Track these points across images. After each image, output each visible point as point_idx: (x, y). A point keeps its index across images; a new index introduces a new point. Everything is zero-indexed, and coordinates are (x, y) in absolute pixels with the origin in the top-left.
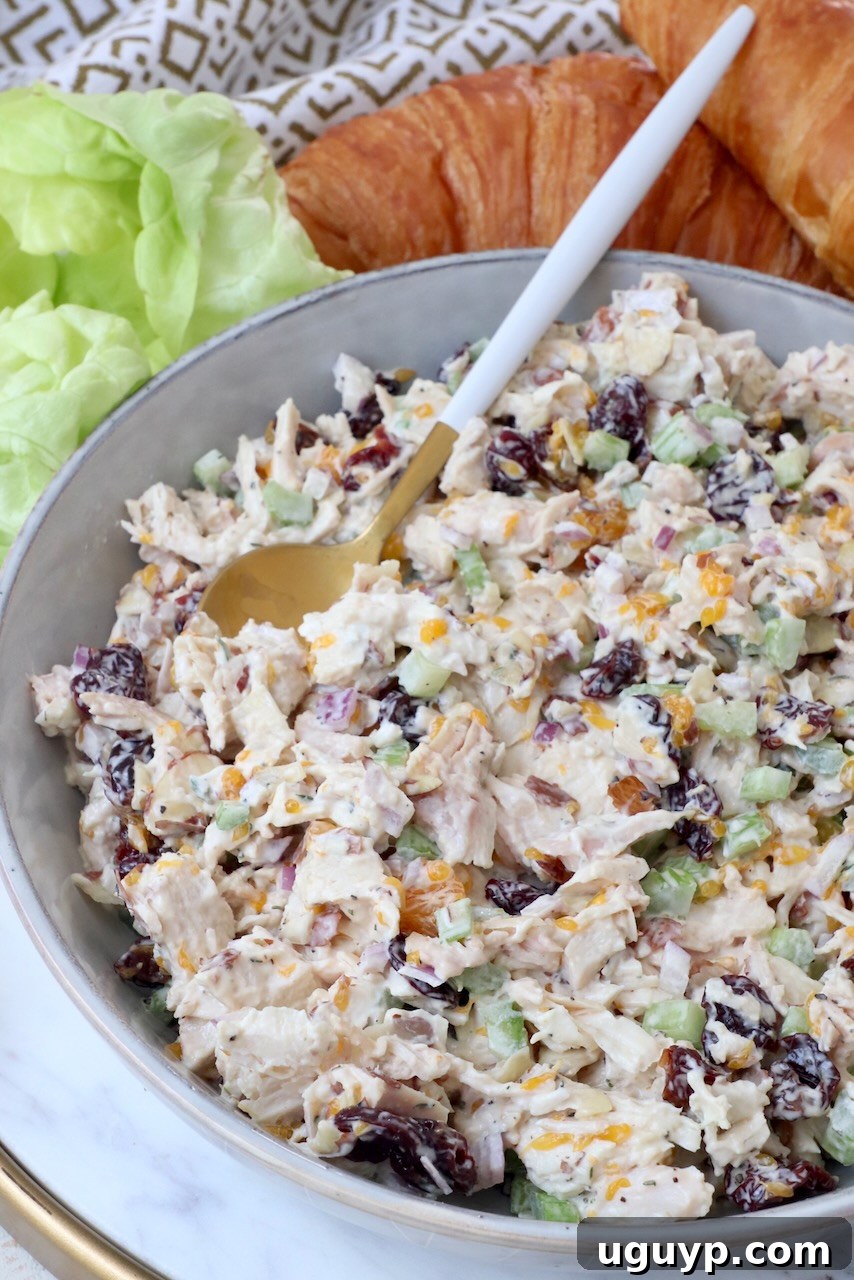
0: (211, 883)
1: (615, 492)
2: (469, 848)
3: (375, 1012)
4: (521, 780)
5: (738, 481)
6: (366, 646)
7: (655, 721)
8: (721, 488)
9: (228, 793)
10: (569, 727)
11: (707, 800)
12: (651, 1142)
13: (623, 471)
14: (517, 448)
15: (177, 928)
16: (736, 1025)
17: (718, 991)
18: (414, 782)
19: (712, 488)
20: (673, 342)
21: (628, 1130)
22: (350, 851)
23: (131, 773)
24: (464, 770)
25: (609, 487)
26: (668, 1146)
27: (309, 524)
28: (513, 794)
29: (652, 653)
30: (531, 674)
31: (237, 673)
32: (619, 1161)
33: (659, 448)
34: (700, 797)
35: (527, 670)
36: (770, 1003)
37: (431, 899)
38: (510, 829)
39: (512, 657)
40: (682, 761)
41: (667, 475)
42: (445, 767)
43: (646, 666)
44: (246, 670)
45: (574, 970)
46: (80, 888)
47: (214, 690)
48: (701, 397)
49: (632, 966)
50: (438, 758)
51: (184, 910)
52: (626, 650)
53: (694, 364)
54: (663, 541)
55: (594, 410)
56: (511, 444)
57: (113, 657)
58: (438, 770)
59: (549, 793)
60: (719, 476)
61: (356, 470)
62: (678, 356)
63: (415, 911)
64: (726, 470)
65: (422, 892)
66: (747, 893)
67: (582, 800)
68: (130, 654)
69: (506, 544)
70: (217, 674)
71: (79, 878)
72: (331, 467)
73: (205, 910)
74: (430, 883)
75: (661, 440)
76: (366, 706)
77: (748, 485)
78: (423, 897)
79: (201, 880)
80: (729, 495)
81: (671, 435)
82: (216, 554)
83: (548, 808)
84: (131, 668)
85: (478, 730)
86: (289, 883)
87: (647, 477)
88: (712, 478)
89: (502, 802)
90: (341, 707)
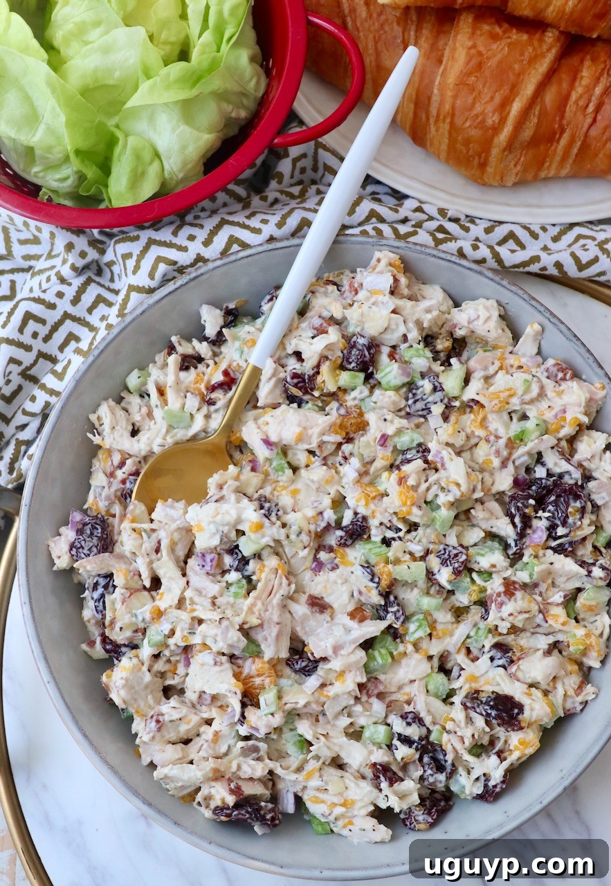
0: (148, 673)
1: (356, 402)
2: (277, 651)
3: (232, 742)
4: (304, 598)
5: (425, 397)
6: (221, 533)
7: (372, 580)
8: (415, 402)
9: (153, 619)
10: (329, 566)
11: (398, 615)
12: (363, 807)
13: (361, 393)
14: (299, 382)
15: (133, 702)
16: (406, 741)
17: (399, 726)
18: (247, 623)
19: (410, 402)
20: (390, 320)
21: (353, 802)
22: (216, 663)
23: (104, 603)
24: (273, 608)
25: (355, 399)
26: (372, 808)
27: (190, 426)
28: (300, 609)
29: (373, 523)
30: (309, 545)
31: (154, 544)
32: (349, 814)
33: (382, 377)
34: (395, 613)
35: (306, 544)
36: (425, 725)
37: (258, 681)
38: (298, 629)
39: (298, 535)
40: (386, 595)
41: (386, 398)
42: (263, 609)
43: (370, 530)
44: (159, 542)
45: (330, 714)
46: (85, 652)
47: (143, 556)
48: (407, 345)
49: (358, 708)
50: (259, 604)
51: (136, 692)
52: (359, 523)
53: (402, 330)
54: (382, 442)
55: (345, 352)
56: (295, 381)
57: (90, 526)
58: (259, 611)
59: (318, 604)
60: (414, 395)
61: (213, 396)
62: (393, 327)
63: (250, 687)
64: (419, 392)
65: (252, 677)
66: (417, 656)
67: (335, 606)
68: (98, 522)
69: (297, 444)
70: (144, 547)
71: (84, 647)
72: (199, 390)
73: (147, 687)
74: (256, 673)
75: (382, 374)
76: (223, 559)
77: (430, 399)
78: (253, 680)
79: (144, 672)
80: (420, 405)
81: (389, 372)
82: (140, 450)
83: (318, 614)
84: (100, 531)
85: (281, 578)
86: (188, 664)
87: (374, 398)
88: (410, 395)
89: (294, 615)
90: (210, 564)
